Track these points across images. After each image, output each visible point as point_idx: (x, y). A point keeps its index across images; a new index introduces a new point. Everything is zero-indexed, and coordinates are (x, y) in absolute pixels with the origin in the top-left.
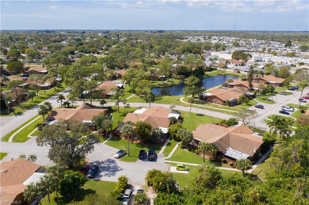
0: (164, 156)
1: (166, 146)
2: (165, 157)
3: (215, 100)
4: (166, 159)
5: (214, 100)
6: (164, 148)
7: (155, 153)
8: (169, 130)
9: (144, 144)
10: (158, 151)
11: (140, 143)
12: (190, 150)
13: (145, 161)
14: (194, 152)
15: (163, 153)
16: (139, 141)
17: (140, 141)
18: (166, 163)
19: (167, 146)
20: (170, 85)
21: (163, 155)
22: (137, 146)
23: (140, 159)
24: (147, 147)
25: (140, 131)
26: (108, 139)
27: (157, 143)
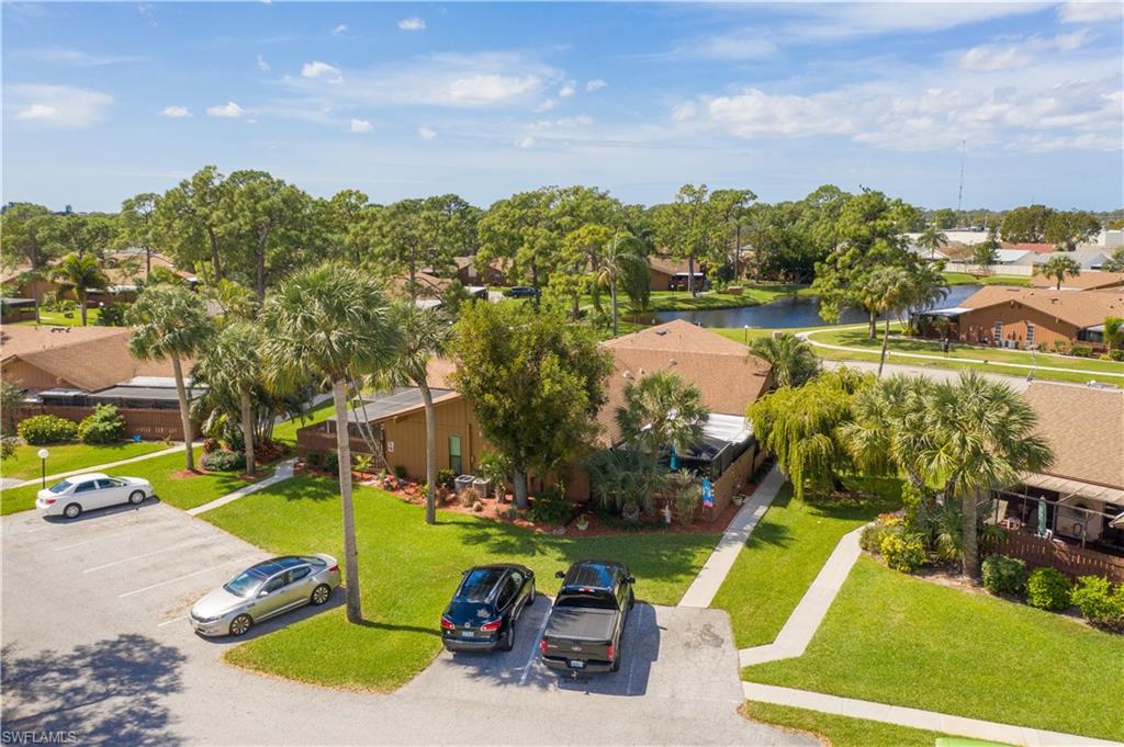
0: (727, 635)
1: (739, 547)
2: (740, 645)
3: (1019, 328)
4: (755, 674)
5: (1007, 330)
6: (720, 562)
7: (632, 602)
8: (766, 422)
9: (538, 520)
10: (665, 587)
11: (506, 522)
12: (1012, 589)
13: (515, 679)
14: (1062, 606)
15: (716, 604)
16: (493, 507)
17: (505, 508)
18: (760, 713)
19: (750, 544)
20: (726, 304)
21: (722, 624)
22: (468, 540)
23: (463, 656)
24: (563, 547)
25: (488, 385)
26: (254, 487)
27: (659, 523)
